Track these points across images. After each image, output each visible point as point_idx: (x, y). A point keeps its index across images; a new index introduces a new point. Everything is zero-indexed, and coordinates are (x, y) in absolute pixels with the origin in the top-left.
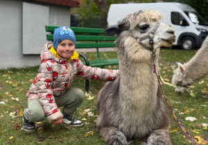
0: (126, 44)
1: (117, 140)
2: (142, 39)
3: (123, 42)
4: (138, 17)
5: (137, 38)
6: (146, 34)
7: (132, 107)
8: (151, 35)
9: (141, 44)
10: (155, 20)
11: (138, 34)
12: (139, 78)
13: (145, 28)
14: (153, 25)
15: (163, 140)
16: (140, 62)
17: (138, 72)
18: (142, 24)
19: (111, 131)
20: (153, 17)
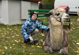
0: (51, 20)
1: (49, 50)
2: (57, 18)
3: (51, 19)
4: (56, 11)
5: (55, 18)
6: (59, 17)
7: (54, 41)
8: (61, 17)
9: (57, 20)
10: (62, 12)
11: (56, 17)
12: (56, 32)
13: (58, 14)
14: (61, 13)
15: (65, 51)
16: (57, 26)
17: (55, 30)
18: (57, 13)
19: (47, 47)
20: (61, 11)
